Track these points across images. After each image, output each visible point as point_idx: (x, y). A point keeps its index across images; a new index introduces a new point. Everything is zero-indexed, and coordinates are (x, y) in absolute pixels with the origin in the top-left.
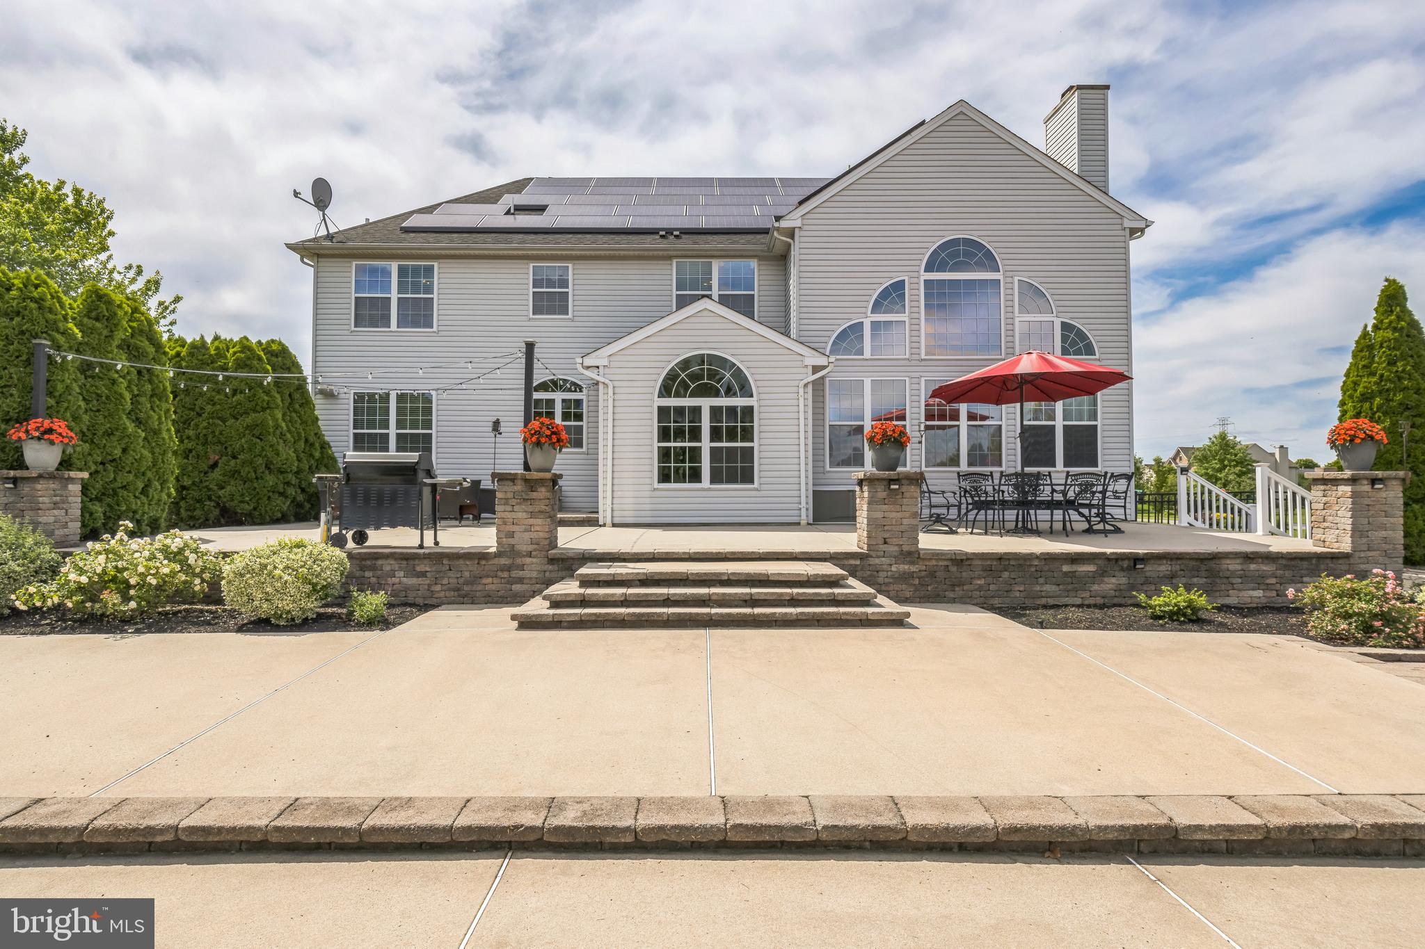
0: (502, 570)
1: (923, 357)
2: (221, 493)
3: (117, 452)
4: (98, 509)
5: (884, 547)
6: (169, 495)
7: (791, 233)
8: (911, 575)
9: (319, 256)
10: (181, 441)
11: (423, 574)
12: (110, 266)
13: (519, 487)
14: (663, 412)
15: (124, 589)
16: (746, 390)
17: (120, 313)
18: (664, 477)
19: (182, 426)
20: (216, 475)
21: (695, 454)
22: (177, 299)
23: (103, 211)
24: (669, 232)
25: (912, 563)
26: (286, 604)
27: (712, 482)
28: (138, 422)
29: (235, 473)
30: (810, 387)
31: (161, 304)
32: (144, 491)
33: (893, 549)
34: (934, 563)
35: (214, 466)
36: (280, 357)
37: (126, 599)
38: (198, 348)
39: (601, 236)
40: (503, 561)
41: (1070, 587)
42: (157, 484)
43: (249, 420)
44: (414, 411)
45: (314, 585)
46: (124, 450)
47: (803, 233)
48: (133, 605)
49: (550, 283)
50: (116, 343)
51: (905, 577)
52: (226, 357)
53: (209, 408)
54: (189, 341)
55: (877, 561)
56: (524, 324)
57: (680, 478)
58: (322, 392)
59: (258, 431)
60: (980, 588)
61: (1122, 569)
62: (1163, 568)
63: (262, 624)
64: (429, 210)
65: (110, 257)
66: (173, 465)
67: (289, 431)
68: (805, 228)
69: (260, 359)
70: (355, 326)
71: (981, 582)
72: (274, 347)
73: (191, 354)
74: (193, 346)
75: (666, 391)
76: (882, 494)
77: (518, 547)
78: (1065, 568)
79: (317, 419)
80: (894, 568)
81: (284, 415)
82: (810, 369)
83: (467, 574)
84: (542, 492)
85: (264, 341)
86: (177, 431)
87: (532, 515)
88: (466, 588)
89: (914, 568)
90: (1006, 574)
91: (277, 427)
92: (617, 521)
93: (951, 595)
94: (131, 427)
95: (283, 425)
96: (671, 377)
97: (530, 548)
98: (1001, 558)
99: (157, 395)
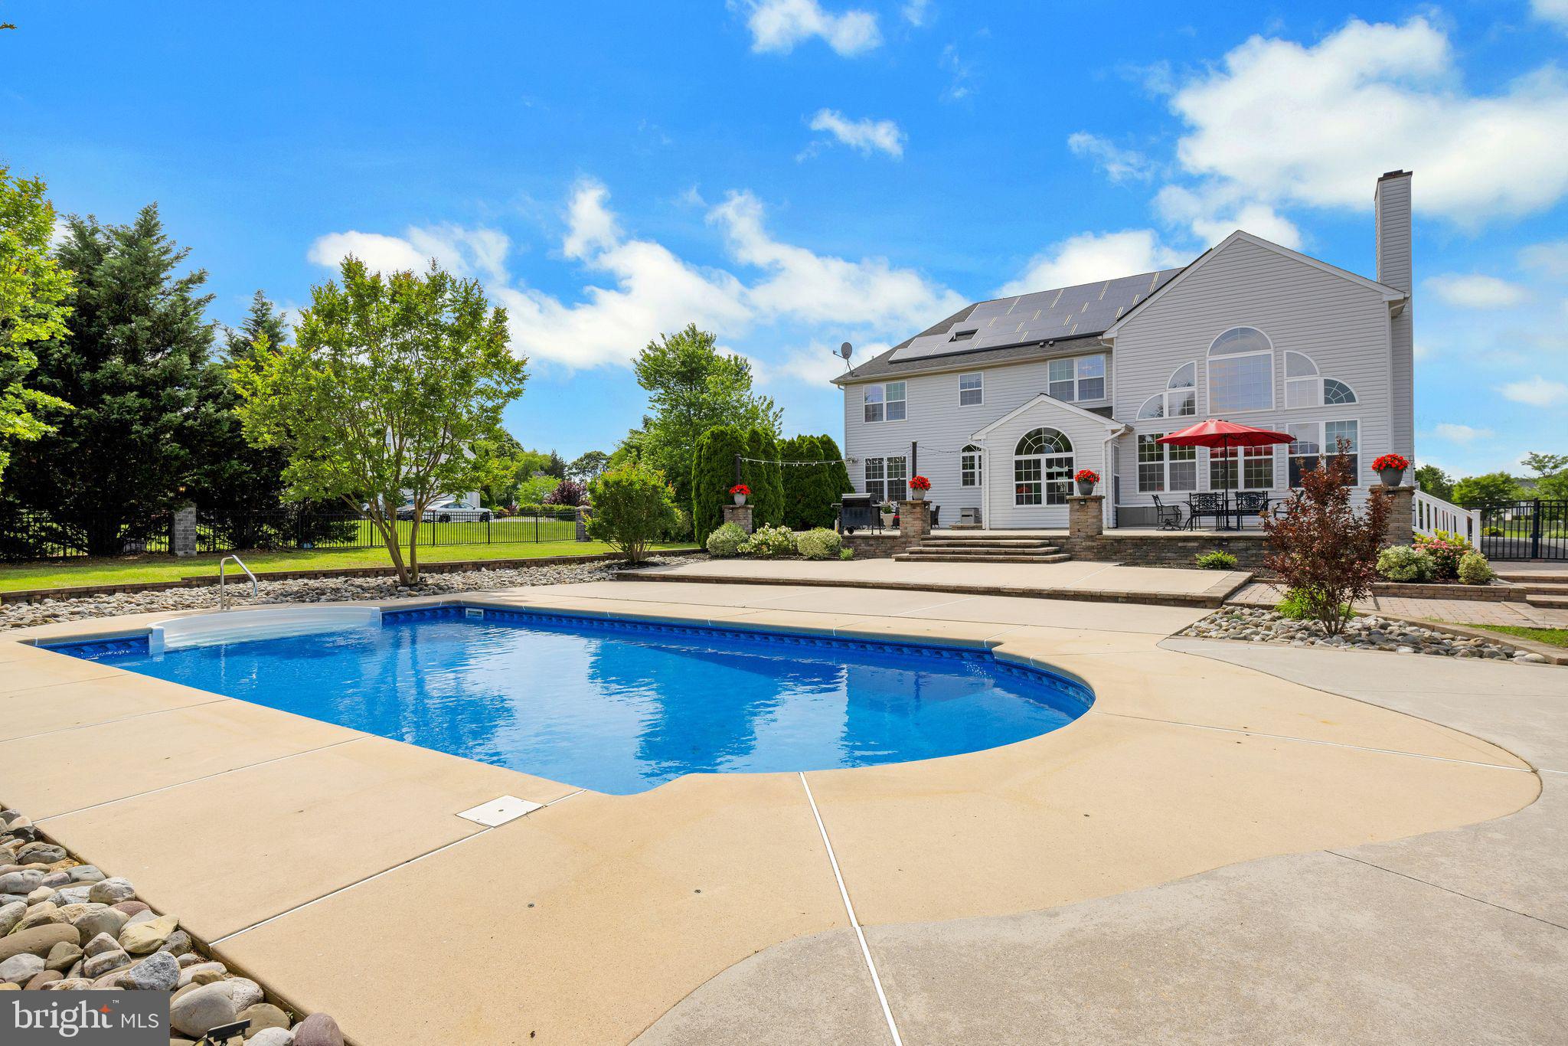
0: (903, 543)
1: (1209, 414)
2: (802, 515)
3: (763, 497)
4: (757, 520)
5: (1078, 533)
6: (781, 515)
7: (1111, 341)
8: (1093, 547)
9: (846, 384)
10: (785, 490)
11: (872, 545)
12: (752, 398)
13: (909, 507)
14: (1018, 464)
15: (768, 545)
16: (1069, 449)
17: (762, 438)
18: (1019, 501)
19: (786, 482)
20: (800, 506)
21: (1038, 487)
22: (782, 410)
23: (747, 366)
24: (1046, 342)
25: (1093, 541)
26: (818, 552)
27: (1048, 503)
28: (769, 483)
29: (808, 506)
30: (1110, 444)
31: (774, 413)
32: (772, 514)
33: (1082, 534)
34: (1105, 541)
35: (799, 502)
36: (828, 445)
37: (769, 550)
38: (792, 443)
39: (1003, 351)
40: (903, 540)
41: (1182, 554)
42: (776, 510)
43: (813, 478)
44: (897, 468)
45: (827, 545)
46: (765, 496)
47: (1119, 340)
48: (771, 552)
49: (971, 385)
50: (761, 450)
51: (1089, 549)
52: (802, 448)
53: (796, 473)
54: (787, 441)
55: (1074, 540)
56: (956, 411)
57: (1029, 501)
58: (849, 460)
59: (818, 483)
60: (1131, 554)
61: (1215, 545)
62: (1240, 544)
63: (811, 559)
64: (905, 345)
65: (752, 393)
66: (782, 501)
67: (832, 482)
68: (1120, 337)
69: (817, 447)
70: (866, 421)
71: (1132, 551)
72: (825, 439)
73: (788, 447)
74: (789, 443)
75: (1019, 452)
76: (1077, 507)
77: (909, 534)
78: (1180, 544)
79: (847, 474)
80: (1083, 544)
81: (829, 475)
82: (1110, 432)
83: (888, 545)
84: (918, 509)
85: (820, 437)
86: (783, 485)
87: (915, 519)
88: (889, 551)
89: (1094, 544)
90: (1145, 547)
91: (827, 481)
92: (992, 527)
93: (1114, 557)
94: (767, 486)
95: (829, 479)
96: (1023, 442)
97: (914, 534)
98: (1141, 539)
99: (776, 471)
